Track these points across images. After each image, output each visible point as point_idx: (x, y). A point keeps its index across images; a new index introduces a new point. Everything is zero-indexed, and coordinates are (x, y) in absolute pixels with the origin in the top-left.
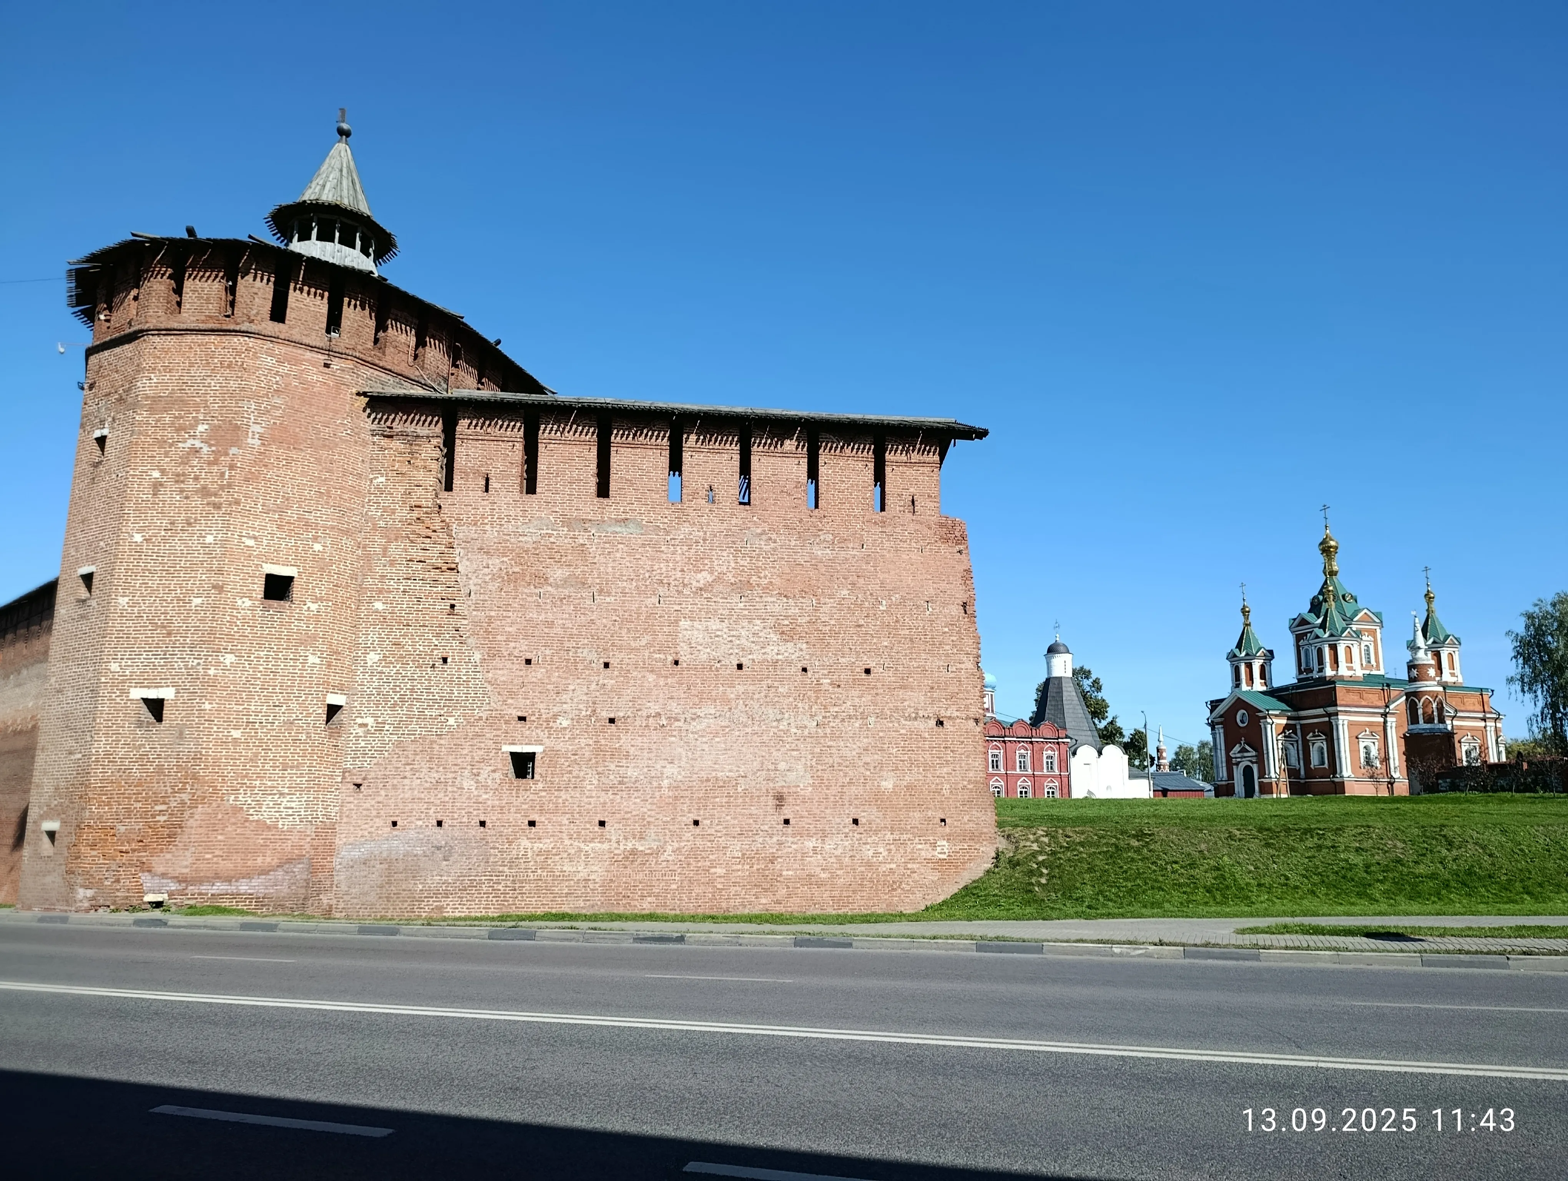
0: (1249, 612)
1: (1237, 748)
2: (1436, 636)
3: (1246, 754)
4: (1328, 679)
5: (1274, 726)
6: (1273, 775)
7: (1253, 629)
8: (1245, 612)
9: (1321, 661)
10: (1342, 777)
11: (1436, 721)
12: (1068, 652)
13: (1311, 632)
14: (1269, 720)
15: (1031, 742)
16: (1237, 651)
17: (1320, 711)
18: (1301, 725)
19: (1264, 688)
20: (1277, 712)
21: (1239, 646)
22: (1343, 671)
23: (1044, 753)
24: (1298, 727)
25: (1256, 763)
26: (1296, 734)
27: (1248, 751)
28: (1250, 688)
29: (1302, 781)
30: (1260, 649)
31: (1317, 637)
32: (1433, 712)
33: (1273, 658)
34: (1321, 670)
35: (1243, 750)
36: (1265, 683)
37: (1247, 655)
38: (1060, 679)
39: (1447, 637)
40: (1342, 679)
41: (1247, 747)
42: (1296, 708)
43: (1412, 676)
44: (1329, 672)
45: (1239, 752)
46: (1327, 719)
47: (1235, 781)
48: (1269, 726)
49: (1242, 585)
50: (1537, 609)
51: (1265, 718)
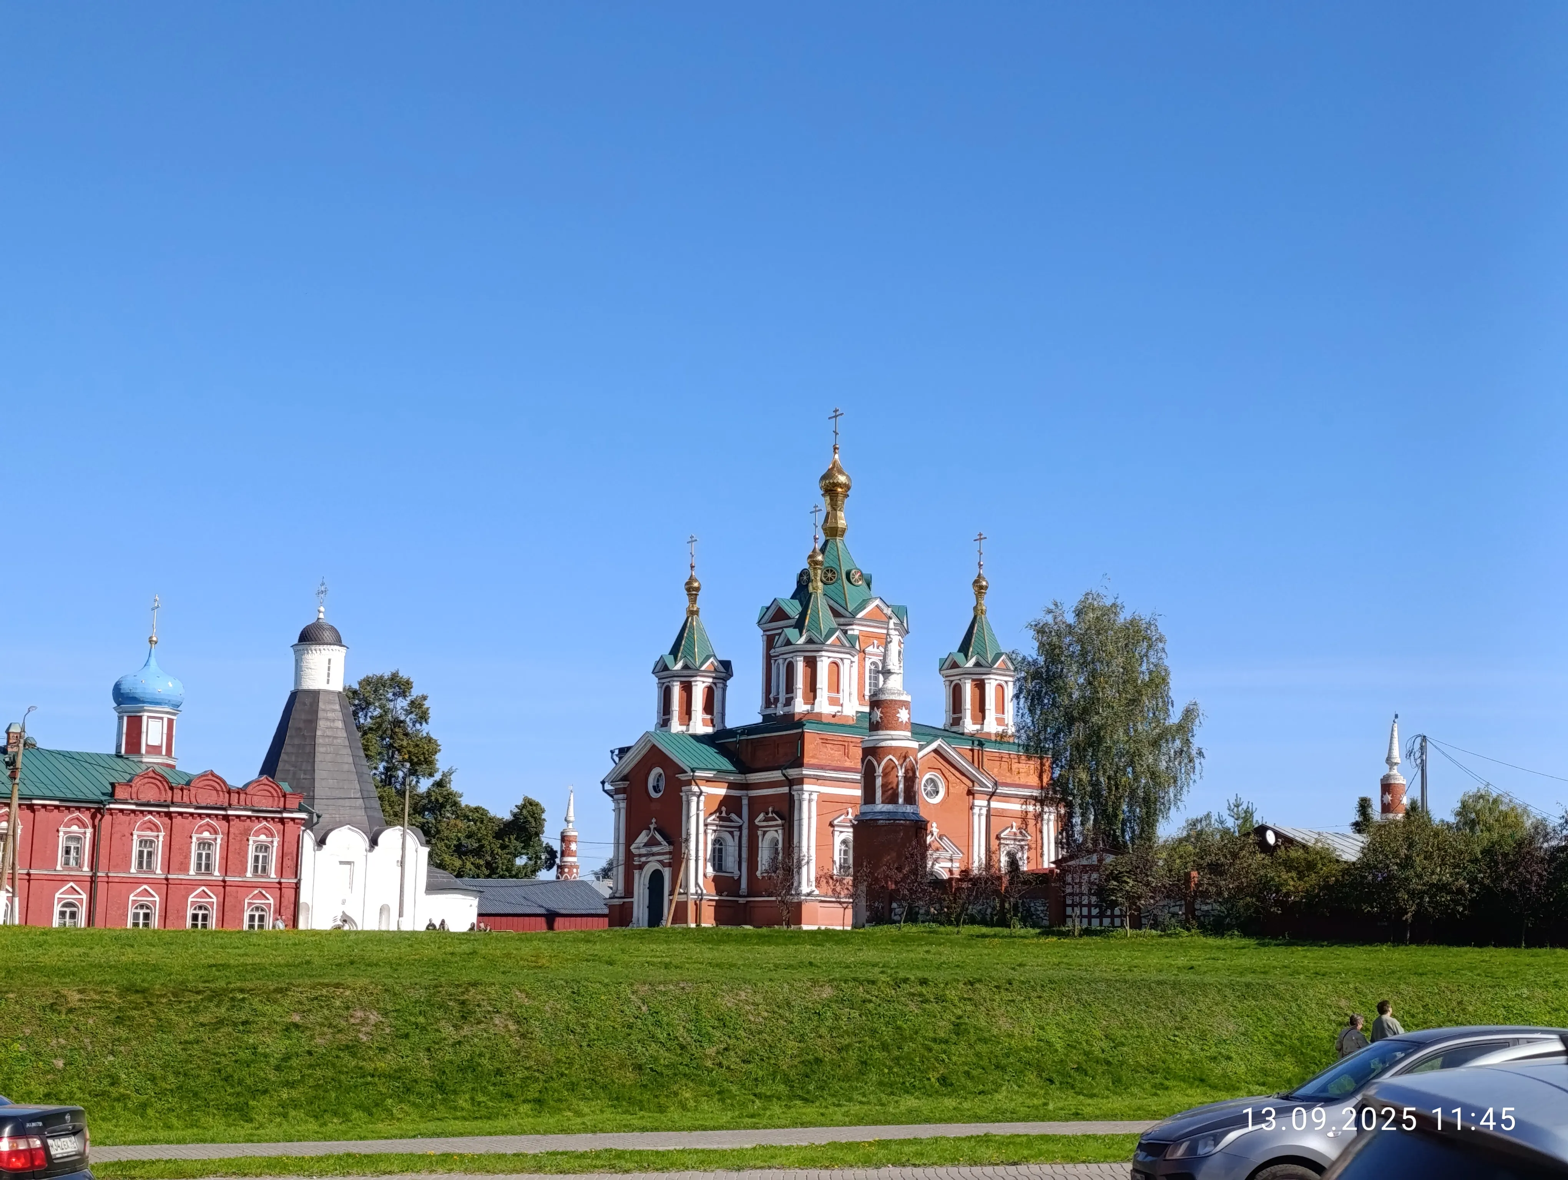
0: (698, 589)
1: (643, 838)
3: (655, 849)
4: (797, 718)
5: (702, 798)
6: (692, 889)
7: (703, 621)
8: (692, 591)
9: (790, 688)
10: (799, 894)
11: (901, 801)
12: (338, 642)
13: (780, 634)
14: (695, 789)
15: (226, 818)
16: (669, 660)
17: (776, 775)
18: (750, 799)
20: (710, 774)
21: (675, 651)
22: (823, 706)
23: (251, 839)
24: (745, 802)
25: (669, 865)
26: (741, 817)
27: (659, 844)
29: (742, 900)
31: (788, 643)
32: (898, 785)
33: (731, 675)
34: (789, 702)
35: (652, 842)
37: (686, 667)
38: (315, 694)
40: (817, 719)
41: (659, 837)
42: (743, 768)
43: (874, 720)
44: (800, 706)
45: (646, 845)
46: (785, 790)
47: (635, 899)
48: (695, 799)
49: (692, 541)
50: (1049, 619)
51: (689, 783)
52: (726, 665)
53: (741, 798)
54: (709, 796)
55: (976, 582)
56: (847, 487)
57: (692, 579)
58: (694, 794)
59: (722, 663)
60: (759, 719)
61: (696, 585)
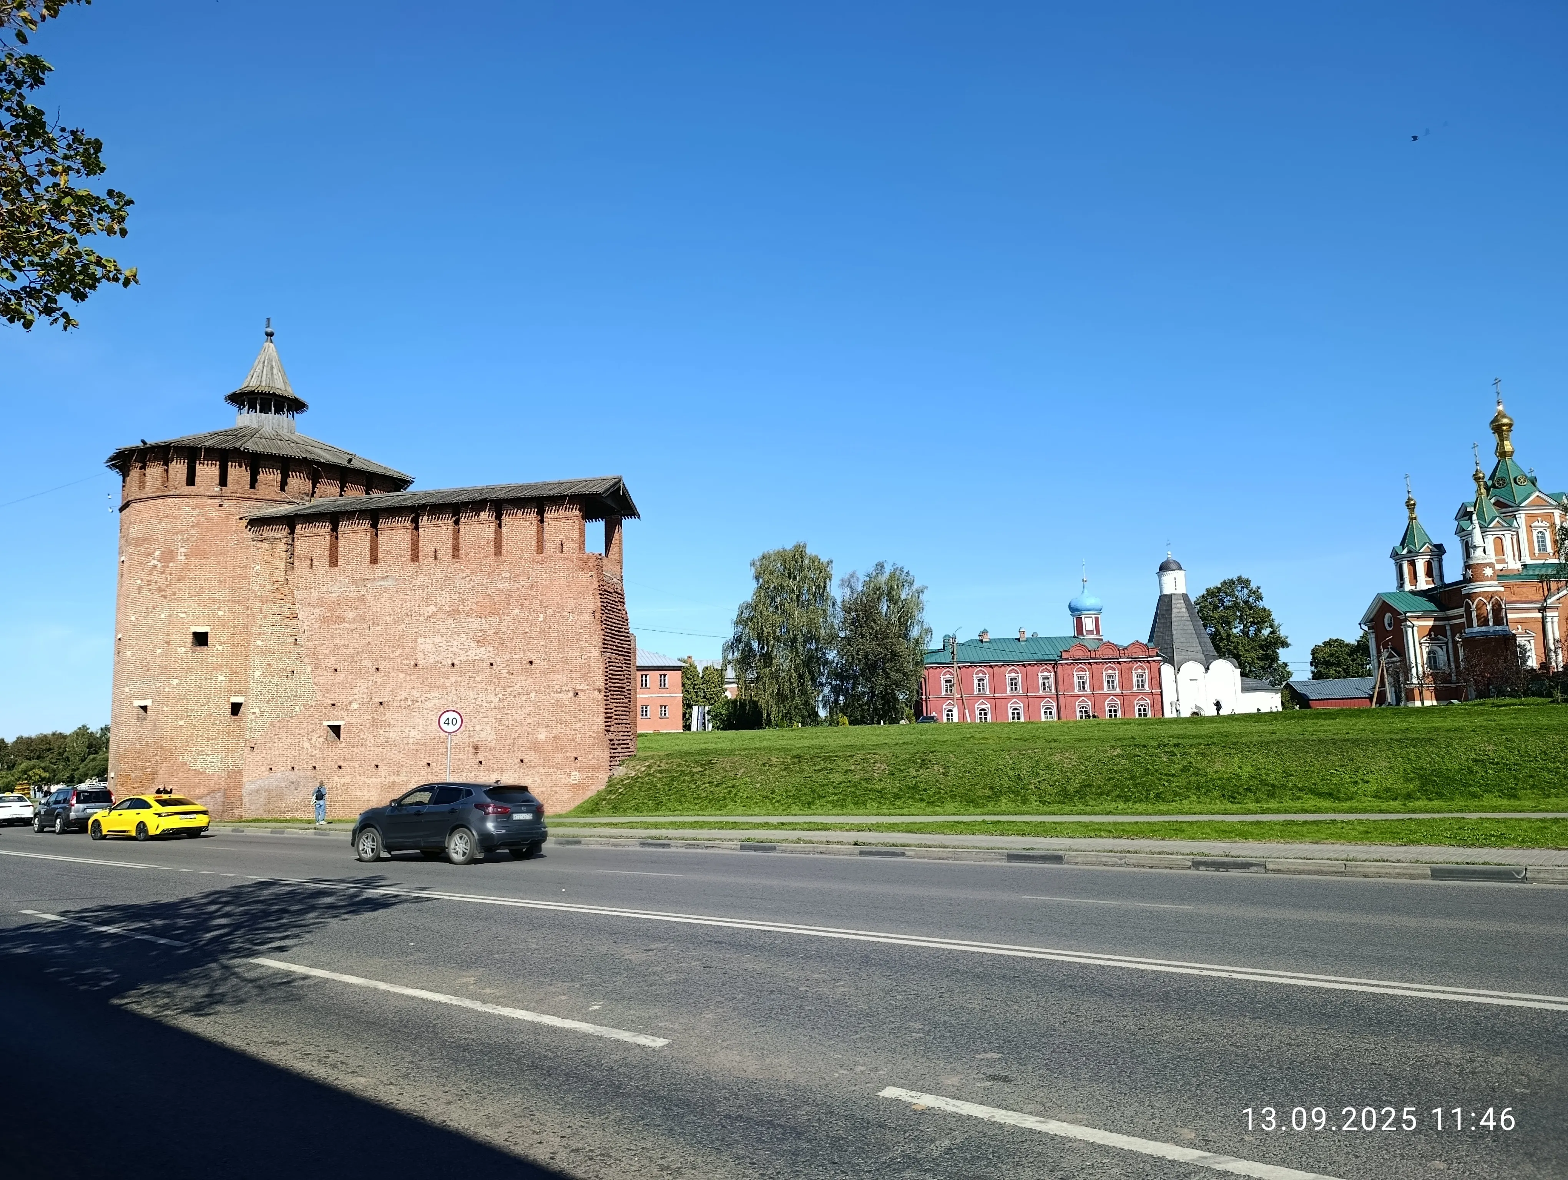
3: (1392, 660)
5: (1415, 628)
6: (1415, 680)
7: (1419, 523)
8: (1410, 506)
11: (1492, 624)
14: (1410, 623)
16: (1400, 549)
18: (1452, 626)
19: (1426, 587)
20: (1419, 614)
21: (1403, 544)
23: (1134, 672)
24: (1448, 628)
25: (1402, 668)
26: (1446, 637)
27: (1395, 656)
28: (1413, 587)
30: (1426, 544)
32: (1488, 614)
33: (1443, 553)
35: (1390, 655)
36: (1433, 581)
37: (1409, 551)
38: (1170, 596)
41: (1394, 652)
42: (1443, 608)
45: (1388, 657)
48: (1410, 629)
52: (1439, 547)
53: (1444, 626)
54: (1419, 627)
56: (1510, 425)
57: (1409, 499)
58: (1409, 626)
59: (1436, 546)
60: (1460, 578)
61: (1412, 502)
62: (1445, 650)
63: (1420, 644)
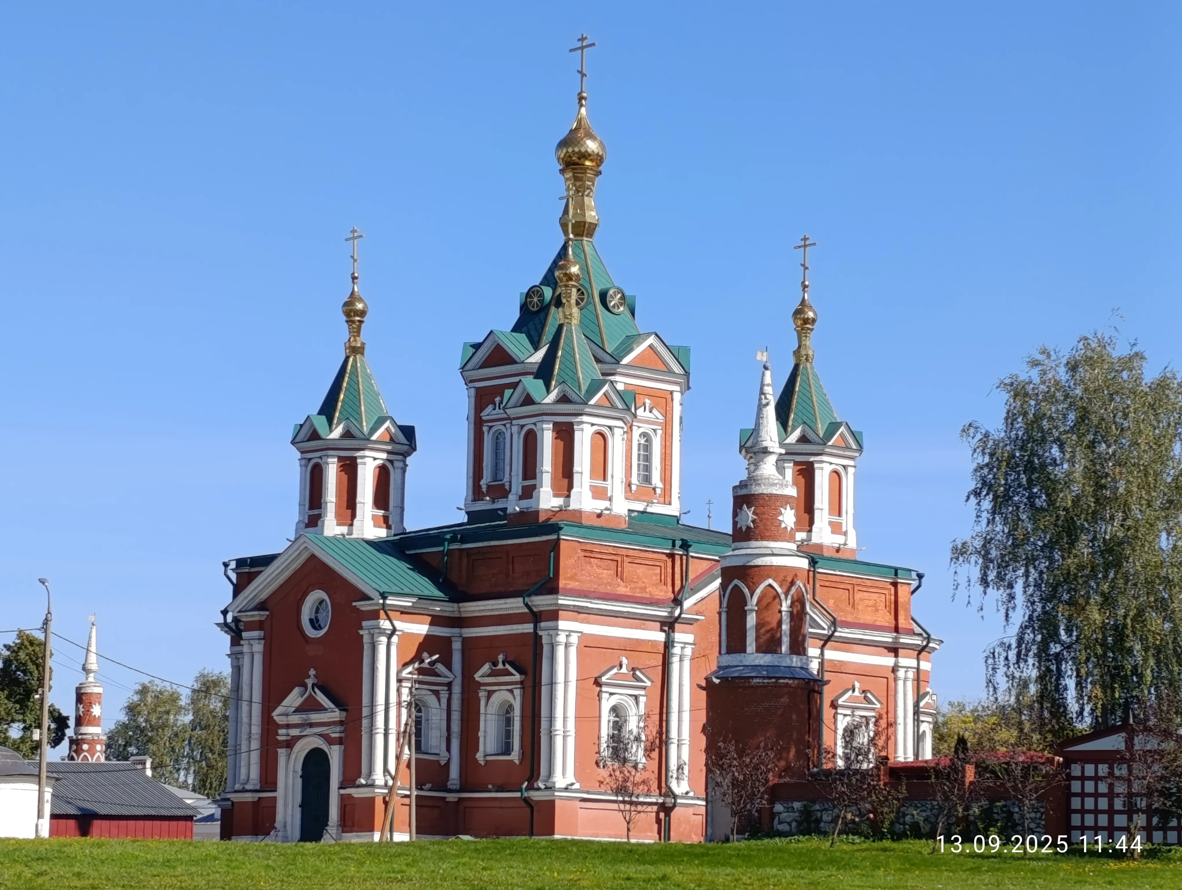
0: (362, 313)
1: (294, 699)
2: (809, 424)
3: (315, 717)
4: (542, 518)
5: (395, 639)
6: (379, 778)
8: (353, 315)
9: (530, 468)
10: (550, 788)
11: (785, 648)
13: (514, 386)
14: (385, 624)
16: (320, 423)
17: (513, 605)
18: (466, 642)
19: (382, 533)
20: (406, 603)
21: (328, 409)
22: (582, 499)
24: (457, 646)
25: (340, 741)
26: (449, 667)
27: (320, 708)
28: (344, 529)
29: (452, 797)
30: (381, 421)
31: (528, 400)
32: (780, 623)
33: (414, 449)
34: (529, 492)
35: (309, 706)
36: (386, 519)
37: (347, 435)
39: (833, 427)
40: (576, 520)
41: (321, 698)
42: (455, 593)
43: (741, 524)
44: (547, 500)
45: (297, 710)
46: (528, 628)
47: (280, 794)
48: (384, 639)
49: (354, 236)
50: (1035, 374)
51: (374, 615)
52: (408, 432)
53: (448, 641)
54: (406, 636)
55: (798, 312)
56: (599, 159)
57: (353, 298)
58: (382, 632)
59: (403, 429)
60: (462, 518)
61: (360, 306)
62: (444, 701)
63: (399, 681)
